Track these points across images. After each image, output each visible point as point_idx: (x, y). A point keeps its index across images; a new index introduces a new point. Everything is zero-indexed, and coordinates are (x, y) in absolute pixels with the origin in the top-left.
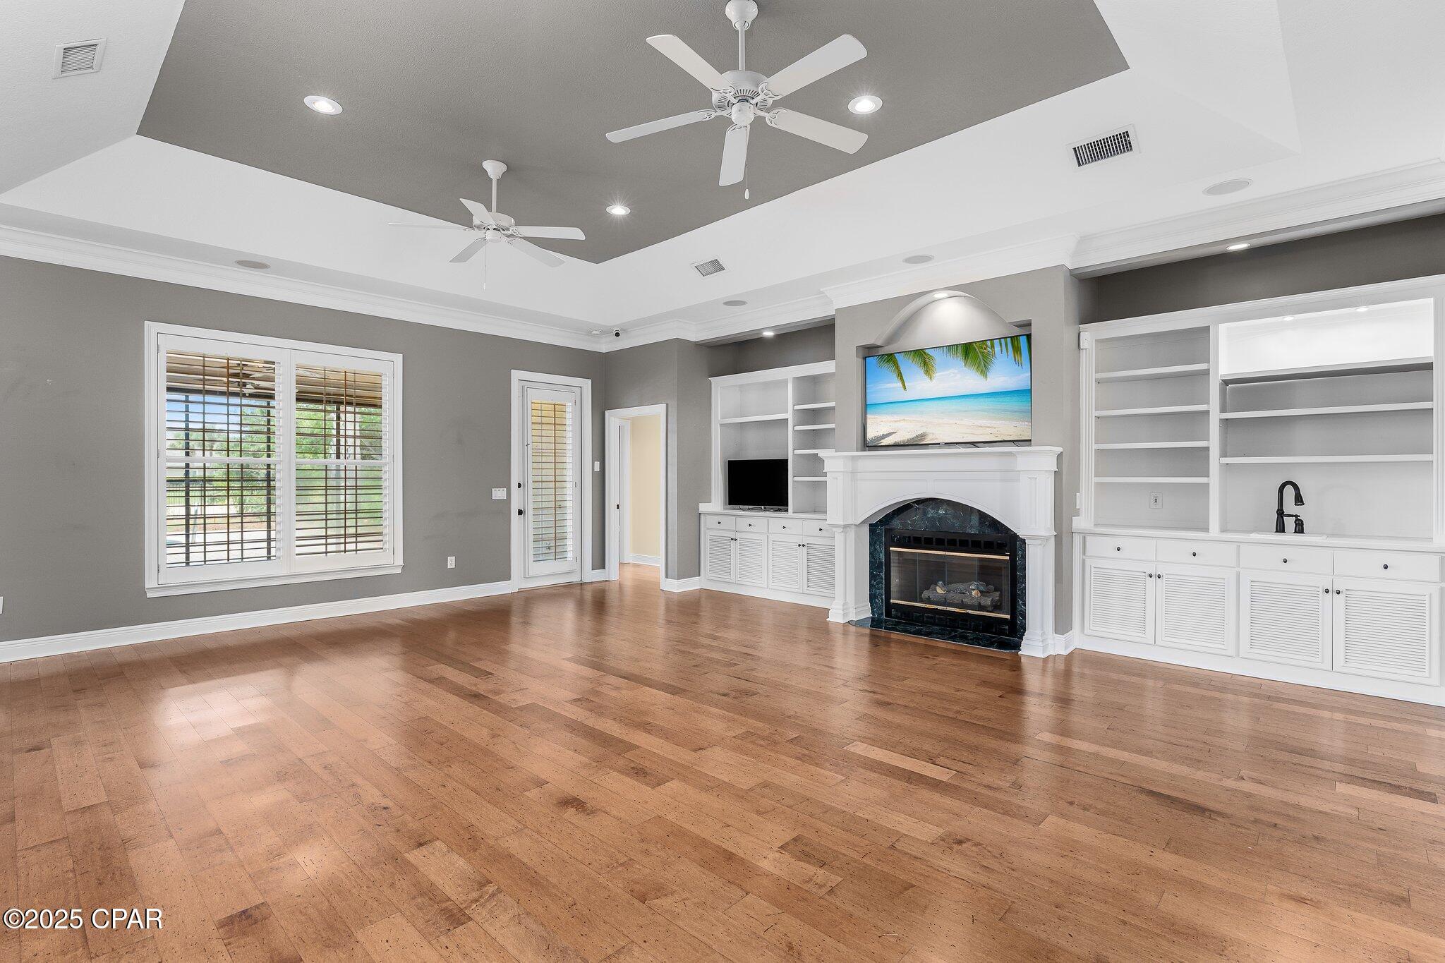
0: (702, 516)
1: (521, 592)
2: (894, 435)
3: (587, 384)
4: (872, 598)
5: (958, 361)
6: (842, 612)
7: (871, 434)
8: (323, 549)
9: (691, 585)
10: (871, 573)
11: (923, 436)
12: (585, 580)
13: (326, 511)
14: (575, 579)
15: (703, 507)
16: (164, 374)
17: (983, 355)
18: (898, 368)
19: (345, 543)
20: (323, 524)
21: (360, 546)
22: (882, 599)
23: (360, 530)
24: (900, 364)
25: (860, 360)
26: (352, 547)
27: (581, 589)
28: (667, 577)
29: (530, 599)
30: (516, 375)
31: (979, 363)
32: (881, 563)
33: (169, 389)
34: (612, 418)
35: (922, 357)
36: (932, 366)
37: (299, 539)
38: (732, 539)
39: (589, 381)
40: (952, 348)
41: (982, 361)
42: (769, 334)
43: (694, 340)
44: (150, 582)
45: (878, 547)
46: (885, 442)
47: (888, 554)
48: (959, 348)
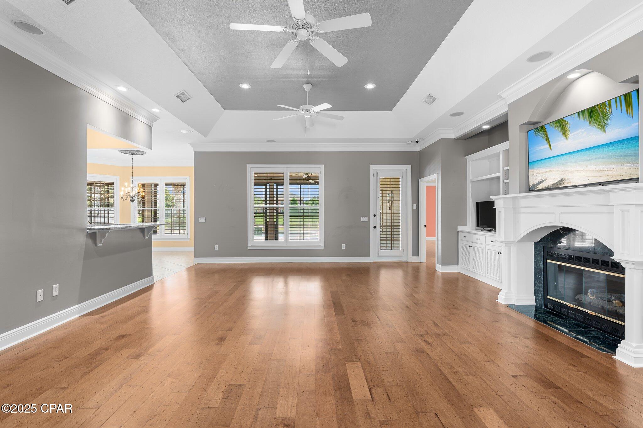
0: (459, 233)
1: (375, 262)
2: (545, 182)
3: (409, 167)
4: (536, 292)
5: (585, 122)
6: (504, 297)
7: (531, 183)
8: (298, 238)
9: (452, 269)
10: (535, 276)
11: (561, 181)
12: (409, 261)
13: (303, 224)
14: (404, 259)
15: (460, 228)
16: (253, 180)
17: (603, 114)
18: (546, 134)
19: (309, 236)
20: (298, 229)
21: (310, 238)
22: (542, 294)
23: (310, 232)
24: (547, 131)
25: (524, 134)
26: (302, 238)
27: (407, 264)
28: (438, 264)
29: (380, 266)
30: (372, 167)
31: (600, 121)
32: (541, 269)
33: (255, 185)
34: (421, 183)
35: (561, 124)
36: (568, 129)
37: (291, 234)
38: (470, 246)
39: (410, 166)
40: (580, 113)
41: (602, 118)
42: (486, 127)
43: (454, 138)
44: (249, 245)
45: (539, 258)
46: (540, 187)
47: (545, 264)
48: (586, 111)
